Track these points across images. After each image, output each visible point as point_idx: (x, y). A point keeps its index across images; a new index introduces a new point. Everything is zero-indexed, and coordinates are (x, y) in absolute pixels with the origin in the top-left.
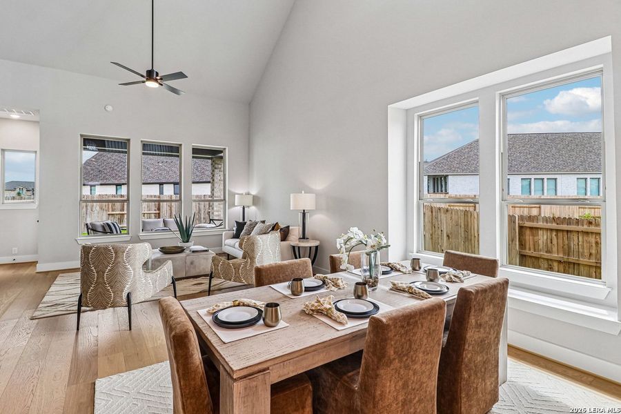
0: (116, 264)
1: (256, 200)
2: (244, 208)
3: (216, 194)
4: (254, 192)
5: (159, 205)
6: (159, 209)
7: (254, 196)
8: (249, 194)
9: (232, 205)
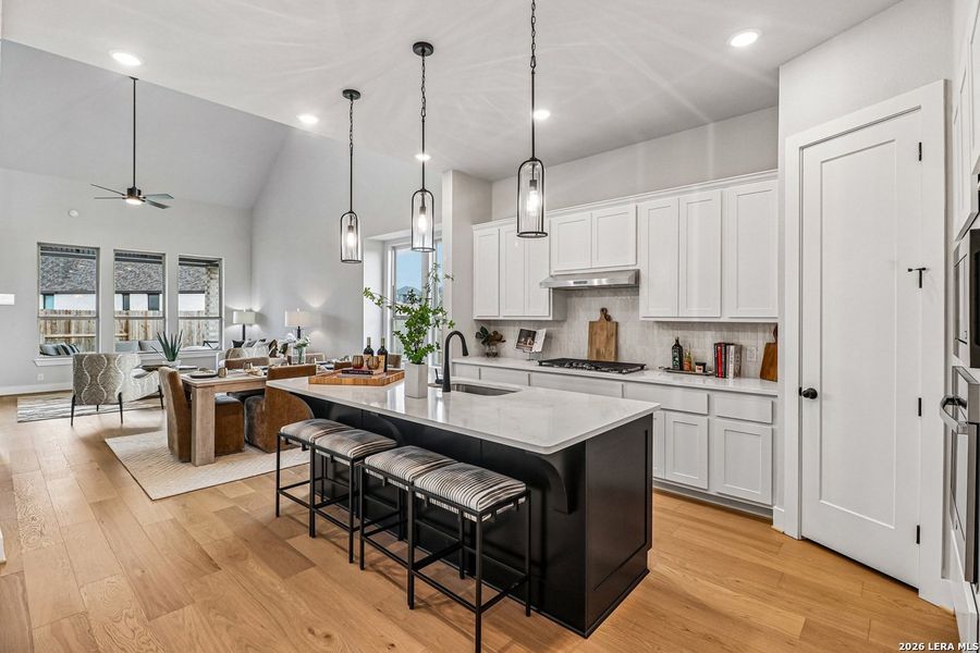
0: (108, 369)
1: (261, 318)
2: (244, 327)
3: (211, 311)
4: (257, 309)
5: (127, 324)
6: (127, 331)
7: (257, 314)
8: (251, 311)
9: (230, 323)
